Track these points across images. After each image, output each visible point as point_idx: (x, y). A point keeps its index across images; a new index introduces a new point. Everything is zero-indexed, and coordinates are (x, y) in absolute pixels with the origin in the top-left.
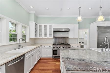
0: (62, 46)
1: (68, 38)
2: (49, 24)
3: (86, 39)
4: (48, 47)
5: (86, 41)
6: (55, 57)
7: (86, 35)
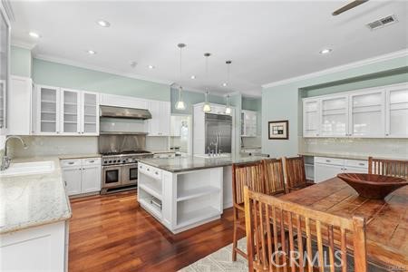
0: (131, 157)
1: (144, 135)
2: (84, 92)
3: (185, 138)
4: (86, 163)
5: (186, 143)
6: (110, 190)
7: (185, 129)
